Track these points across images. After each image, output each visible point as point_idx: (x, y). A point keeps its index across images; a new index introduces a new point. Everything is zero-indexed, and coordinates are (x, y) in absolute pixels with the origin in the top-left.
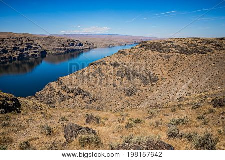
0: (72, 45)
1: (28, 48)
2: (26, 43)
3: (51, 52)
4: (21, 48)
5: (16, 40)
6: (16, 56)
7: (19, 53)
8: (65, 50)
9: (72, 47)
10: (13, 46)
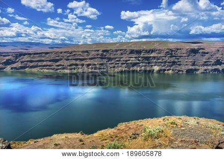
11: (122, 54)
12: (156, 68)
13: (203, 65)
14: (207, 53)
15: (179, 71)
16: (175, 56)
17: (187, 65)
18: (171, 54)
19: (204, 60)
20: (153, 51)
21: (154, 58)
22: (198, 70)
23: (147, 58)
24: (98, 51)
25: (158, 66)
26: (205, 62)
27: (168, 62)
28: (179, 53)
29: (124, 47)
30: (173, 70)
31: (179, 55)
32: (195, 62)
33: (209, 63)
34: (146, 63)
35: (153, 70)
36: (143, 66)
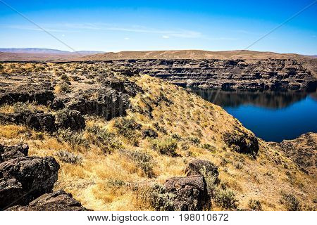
1: (289, 74)
2: (288, 67)
4: (280, 73)
5: (276, 62)
6: (269, 84)
7: (275, 79)
10: (269, 71)
11: (151, 65)
12: (189, 82)
13: (241, 79)
14: (246, 66)
15: (214, 85)
16: (211, 69)
17: (223, 78)
18: (207, 66)
19: (243, 74)
20: (186, 62)
21: (188, 69)
22: (235, 84)
23: (179, 70)
24: (124, 61)
25: (191, 79)
26: (243, 76)
27: (203, 75)
28: (216, 65)
29: (155, 57)
30: (207, 84)
31: (216, 67)
32: (232, 75)
33: (247, 77)
34: (179, 75)
35: (186, 84)
36: (174, 79)
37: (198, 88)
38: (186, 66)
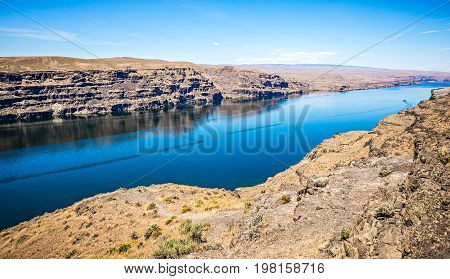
0: (268, 84)
1: (193, 86)
2: (190, 77)
3: (229, 96)
4: (182, 86)
5: (175, 72)
6: (174, 101)
7: (178, 94)
8: (255, 93)
9: (268, 89)
10: (170, 83)
12: (57, 108)
13: (137, 97)
14: (141, 78)
15: (100, 109)
16: (91, 85)
17: (111, 98)
18: (84, 80)
19: (138, 90)
20: (47, 76)
21: (51, 88)
22: (130, 105)
23: (36, 90)
25: (60, 102)
26: (140, 92)
27: (80, 95)
28: (96, 79)
30: (89, 109)
31: (97, 82)
32: (124, 92)
33: (145, 93)
34: (35, 98)
35: (51, 112)
36: (28, 105)
37: (74, 117)
38: (47, 83)
